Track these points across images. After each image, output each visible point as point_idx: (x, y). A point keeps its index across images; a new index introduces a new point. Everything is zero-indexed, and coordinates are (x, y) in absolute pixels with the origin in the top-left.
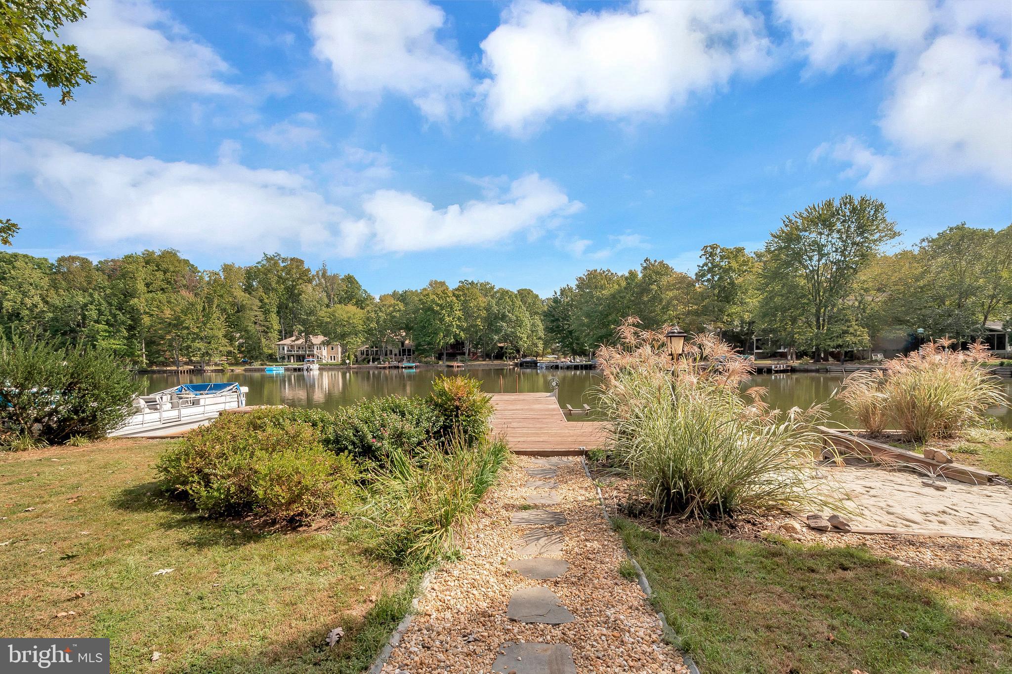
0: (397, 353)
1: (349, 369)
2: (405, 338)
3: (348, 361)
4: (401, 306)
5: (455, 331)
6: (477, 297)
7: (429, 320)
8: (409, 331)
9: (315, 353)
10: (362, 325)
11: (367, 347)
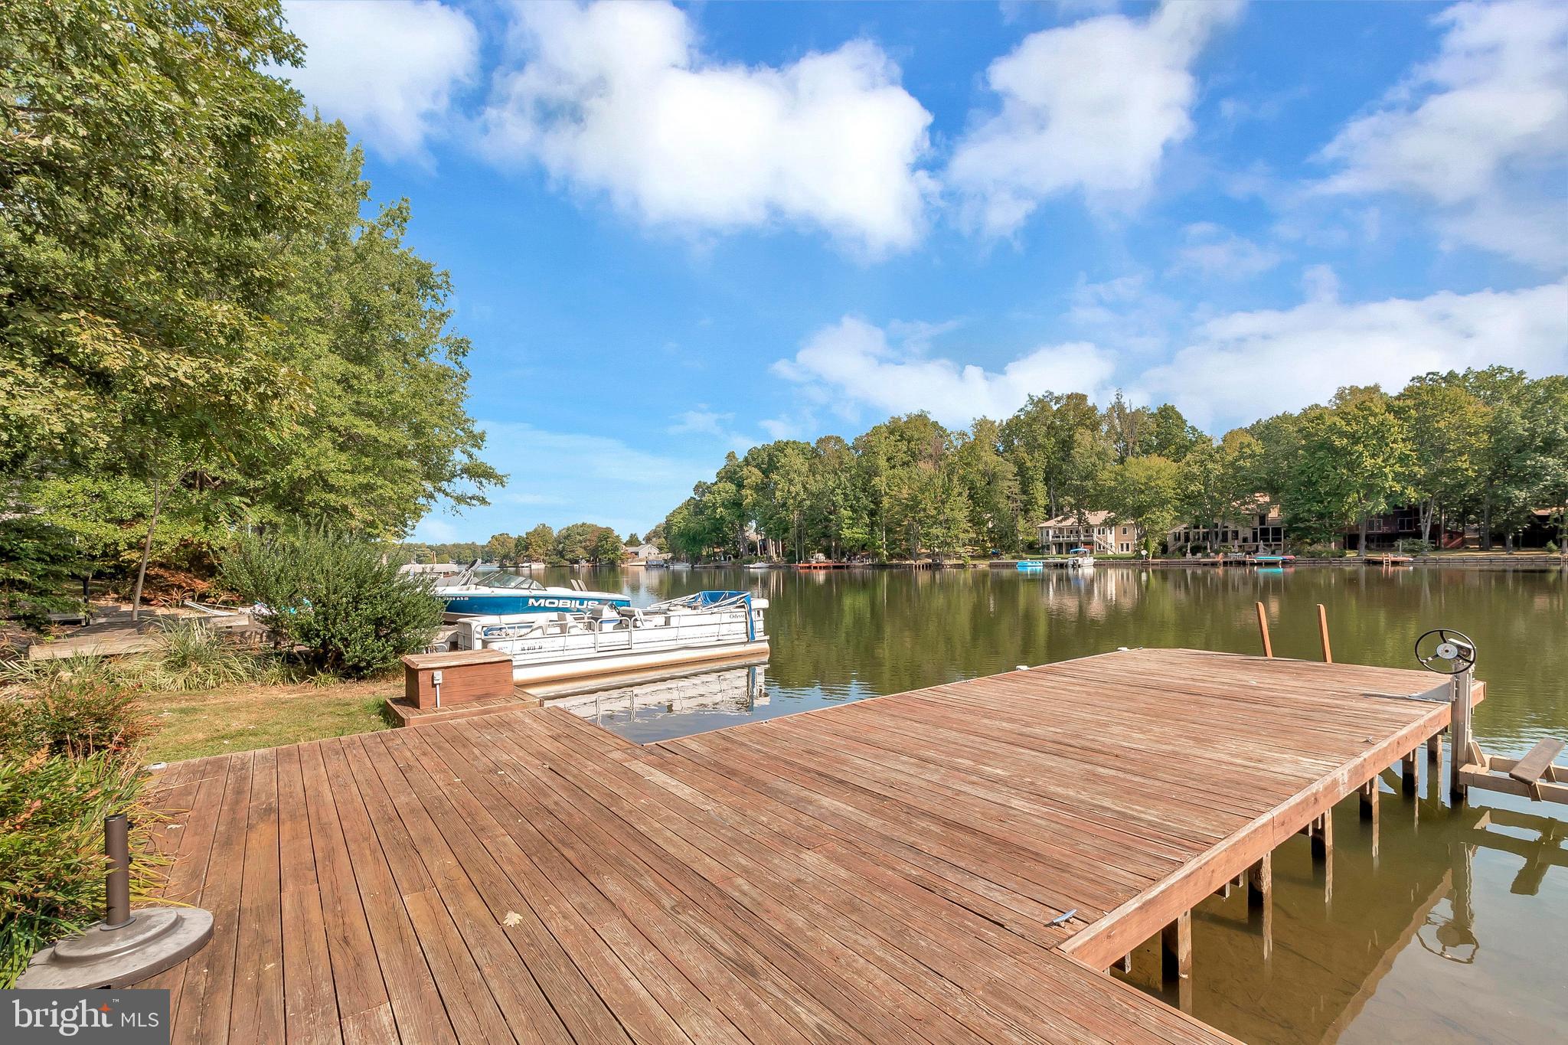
0: (1250, 536)
1: (1145, 566)
2: (1267, 506)
3: (1144, 553)
4: (1258, 448)
5: (1391, 487)
6: (1460, 407)
7: (1321, 469)
8: (1277, 493)
9: (1095, 539)
10: (1174, 489)
11: (1185, 526)
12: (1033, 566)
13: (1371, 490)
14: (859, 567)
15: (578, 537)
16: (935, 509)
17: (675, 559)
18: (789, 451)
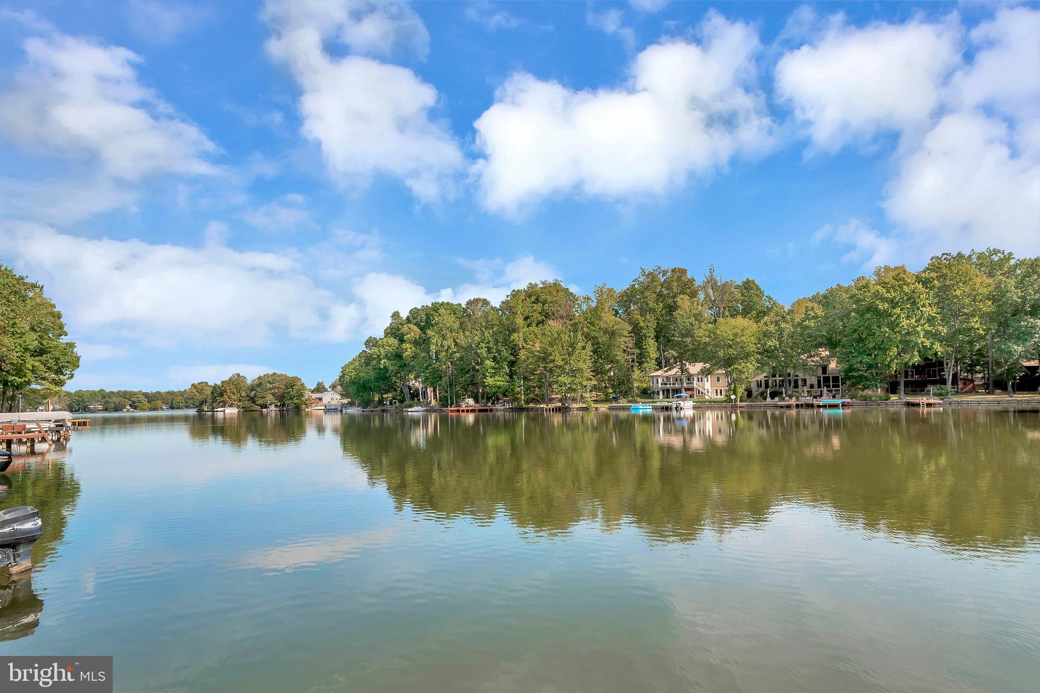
0: (815, 383)
1: (734, 408)
2: (828, 359)
3: (733, 397)
4: (820, 312)
5: (922, 343)
6: (970, 279)
7: (868, 328)
8: (835, 348)
9: (695, 385)
10: (755, 344)
11: (765, 374)
12: (644, 408)
13: (906, 346)
14: (500, 410)
15: (269, 385)
16: (563, 360)
17: (351, 404)
18: (442, 311)
